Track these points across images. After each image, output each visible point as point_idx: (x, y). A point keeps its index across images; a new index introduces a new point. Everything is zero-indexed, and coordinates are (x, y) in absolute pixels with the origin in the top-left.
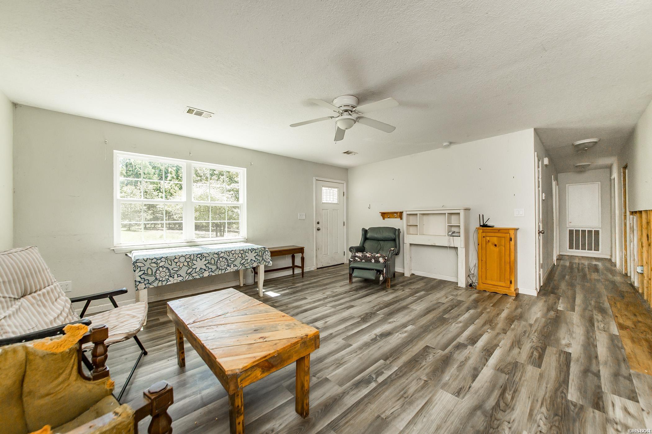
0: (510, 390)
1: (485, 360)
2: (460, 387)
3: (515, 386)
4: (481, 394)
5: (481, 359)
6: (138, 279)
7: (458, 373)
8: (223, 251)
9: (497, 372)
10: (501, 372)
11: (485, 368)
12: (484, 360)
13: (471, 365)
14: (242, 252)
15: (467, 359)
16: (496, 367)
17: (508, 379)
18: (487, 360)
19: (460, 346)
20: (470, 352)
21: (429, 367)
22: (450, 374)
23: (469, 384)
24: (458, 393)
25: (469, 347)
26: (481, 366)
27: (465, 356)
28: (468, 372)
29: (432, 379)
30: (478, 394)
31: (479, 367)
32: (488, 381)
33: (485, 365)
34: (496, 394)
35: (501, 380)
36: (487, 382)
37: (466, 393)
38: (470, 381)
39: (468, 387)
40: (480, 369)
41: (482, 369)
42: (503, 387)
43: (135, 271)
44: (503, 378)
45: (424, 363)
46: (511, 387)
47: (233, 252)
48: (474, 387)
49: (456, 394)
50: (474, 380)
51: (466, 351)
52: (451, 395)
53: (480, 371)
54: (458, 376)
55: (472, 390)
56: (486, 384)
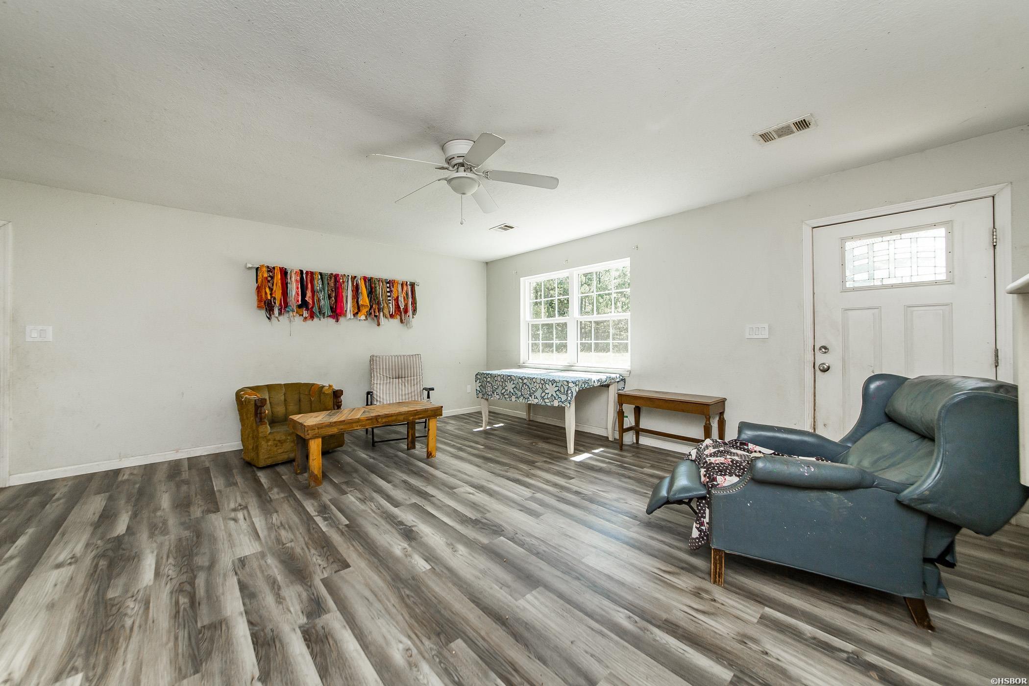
0: (185, 609)
1: (254, 622)
2: (246, 566)
3: (181, 620)
4: (217, 578)
5: (261, 617)
6: (479, 389)
7: (266, 574)
8: (527, 376)
9: (219, 618)
10: (212, 623)
11: (242, 609)
12: (255, 618)
13: (263, 596)
14: (543, 382)
15: (279, 599)
16: (227, 624)
17: (196, 622)
18: (251, 623)
19: (315, 608)
20: (290, 612)
21: (302, 554)
22: (273, 566)
23: (240, 576)
24: (242, 562)
25: (303, 620)
26: (249, 607)
27: (288, 599)
28: (257, 584)
29: (282, 550)
30: (222, 576)
31: (250, 604)
32: (222, 597)
33: (246, 613)
34: (201, 592)
35: (204, 612)
36: (223, 594)
37: (234, 566)
38: (242, 578)
39: (239, 572)
40: (247, 601)
41: (244, 604)
42: (197, 605)
43: (476, 381)
44: (204, 619)
45: (313, 551)
46: (186, 613)
47: (534, 380)
48: (232, 577)
49: (243, 559)
50: (239, 582)
51: (298, 608)
52: (247, 554)
53: (243, 599)
54: (262, 572)
55: (232, 573)
56: (221, 591)
